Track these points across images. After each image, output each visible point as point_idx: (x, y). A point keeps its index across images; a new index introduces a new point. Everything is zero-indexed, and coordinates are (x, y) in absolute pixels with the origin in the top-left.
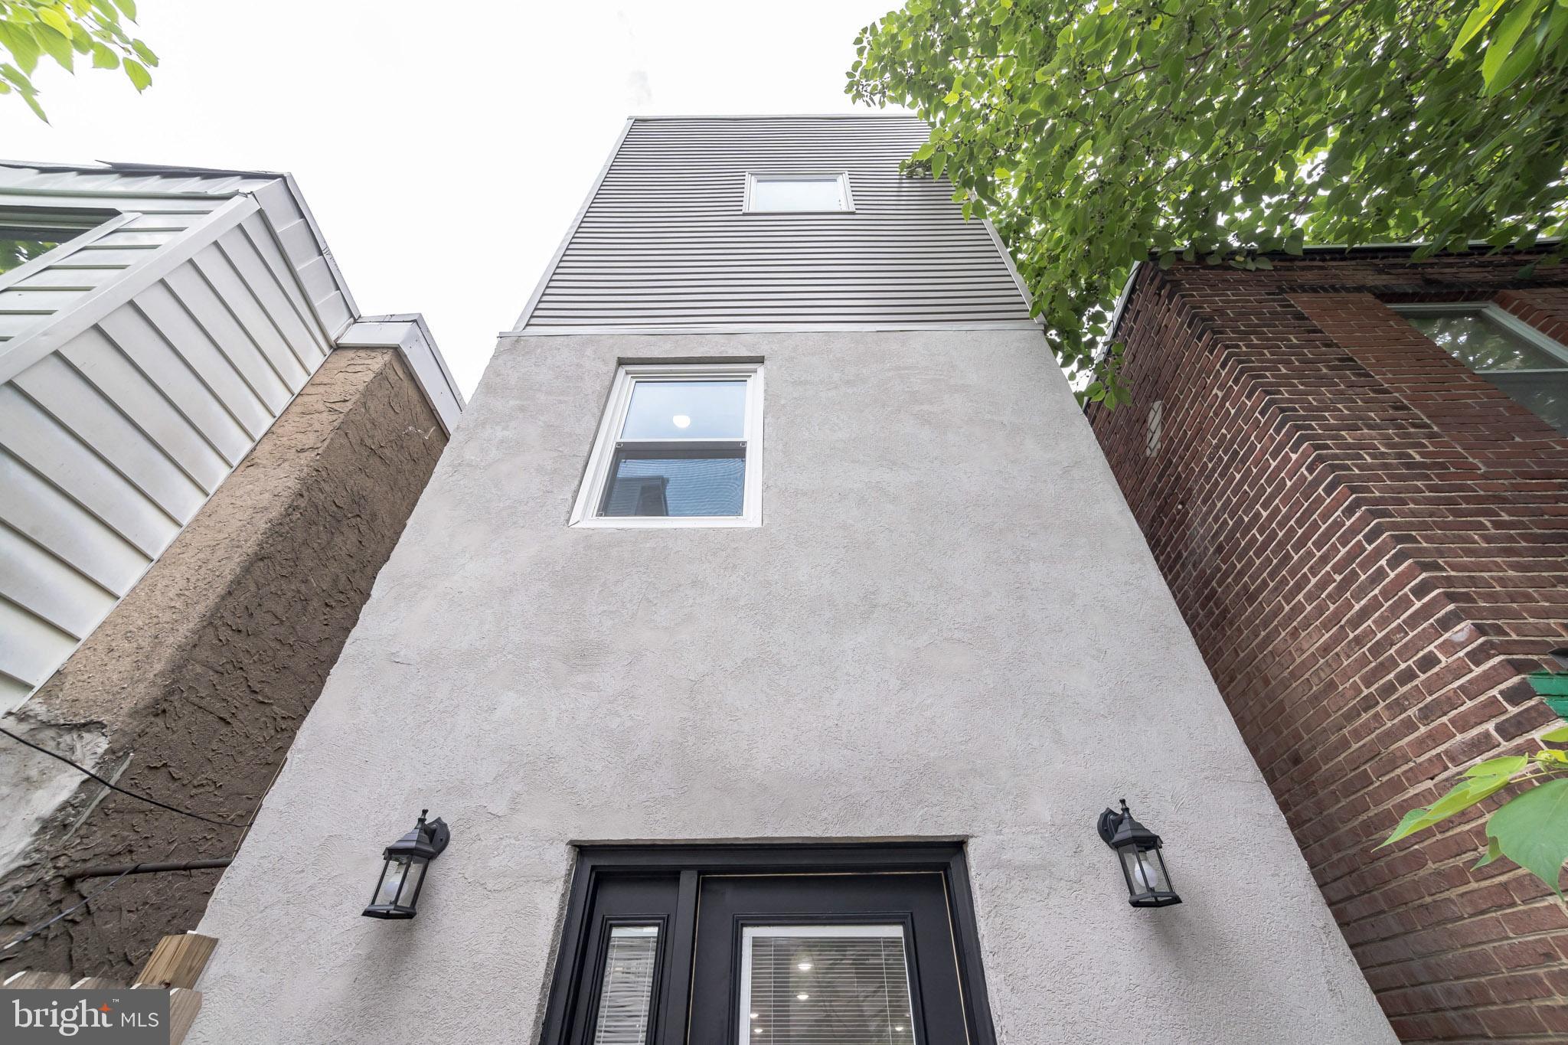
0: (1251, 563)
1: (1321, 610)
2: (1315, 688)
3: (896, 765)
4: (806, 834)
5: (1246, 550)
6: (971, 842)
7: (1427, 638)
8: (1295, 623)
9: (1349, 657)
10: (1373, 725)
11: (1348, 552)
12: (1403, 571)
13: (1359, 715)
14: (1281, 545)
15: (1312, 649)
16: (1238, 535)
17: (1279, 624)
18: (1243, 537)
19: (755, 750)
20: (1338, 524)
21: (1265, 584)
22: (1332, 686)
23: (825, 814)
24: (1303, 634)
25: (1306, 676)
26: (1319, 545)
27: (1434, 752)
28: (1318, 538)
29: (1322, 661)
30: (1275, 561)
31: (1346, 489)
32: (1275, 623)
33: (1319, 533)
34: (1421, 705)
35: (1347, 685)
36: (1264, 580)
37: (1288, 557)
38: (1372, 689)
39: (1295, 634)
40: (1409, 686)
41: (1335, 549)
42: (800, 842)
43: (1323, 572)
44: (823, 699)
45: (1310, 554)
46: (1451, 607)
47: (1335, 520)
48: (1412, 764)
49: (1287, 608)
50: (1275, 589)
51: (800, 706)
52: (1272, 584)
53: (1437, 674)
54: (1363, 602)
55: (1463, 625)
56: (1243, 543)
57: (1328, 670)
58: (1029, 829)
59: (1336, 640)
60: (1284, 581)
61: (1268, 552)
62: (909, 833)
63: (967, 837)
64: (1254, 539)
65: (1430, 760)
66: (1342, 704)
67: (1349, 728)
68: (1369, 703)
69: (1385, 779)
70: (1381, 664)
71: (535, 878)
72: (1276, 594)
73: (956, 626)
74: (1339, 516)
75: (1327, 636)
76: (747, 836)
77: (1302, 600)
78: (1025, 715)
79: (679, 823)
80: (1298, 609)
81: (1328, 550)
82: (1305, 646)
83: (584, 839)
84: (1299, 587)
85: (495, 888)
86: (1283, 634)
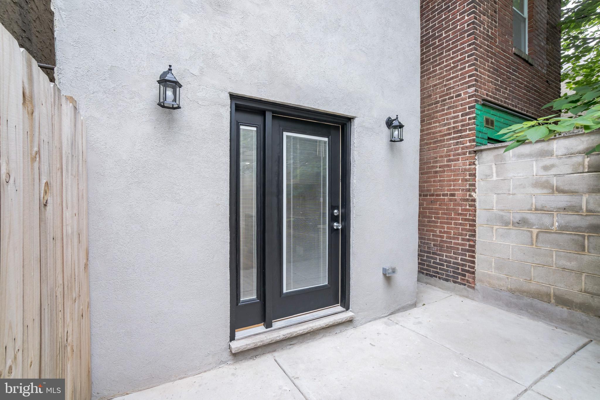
0: (429, 51)
1: (441, 73)
2: (425, 96)
3: (340, 91)
4: (312, 107)
5: (430, 46)
6: (356, 119)
7: (462, 89)
8: (431, 75)
9: (440, 89)
10: (434, 108)
11: (460, 58)
12: (470, 69)
13: (432, 105)
14: (443, 48)
15: (431, 84)
16: (431, 39)
17: (426, 74)
18: (432, 41)
19: (297, 73)
20: (464, 48)
21: (430, 60)
22: (430, 96)
23: (318, 102)
24: (431, 79)
25: (424, 92)
26: (453, 53)
27: (444, 117)
28: (455, 51)
29: (432, 88)
30: (437, 53)
31: (474, 37)
32: (425, 73)
33: (456, 49)
34: (449, 106)
35: (434, 97)
36: (430, 58)
37: (442, 53)
38: (440, 99)
39: (429, 78)
40: (450, 100)
41: (457, 56)
42: (309, 109)
43: (449, 62)
44: (320, 60)
45: (449, 55)
46: (474, 83)
47: (464, 46)
48: (437, 119)
49: (432, 70)
50: (432, 63)
51: (313, 60)
52: (431, 61)
53: (458, 99)
54: (454, 75)
55: (473, 88)
56: (431, 43)
57: (432, 92)
58: (371, 118)
59: (439, 83)
60: (436, 61)
61: (437, 49)
62: (341, 113)
63: (355, 117)
64: (435, 43)
65: (442, 119)
66: (430, 101)
67: (427, 108)
68: (438, 102)
69: (428, 122)
70: (447, 93)
71: (218, 104)
72: (431, 64)
73: (364, 45)
74: (465, 46)
75: (438, 82)
76: (294, 104)
77: (438, 69)
78: (377, 84)
79: (270, 94)
80: (435, 71)
81: (455, 56)
82: (429, 83)
83: (234, 92)
84: (439, 64)
85: (203, 104)
86: (425, 77)
